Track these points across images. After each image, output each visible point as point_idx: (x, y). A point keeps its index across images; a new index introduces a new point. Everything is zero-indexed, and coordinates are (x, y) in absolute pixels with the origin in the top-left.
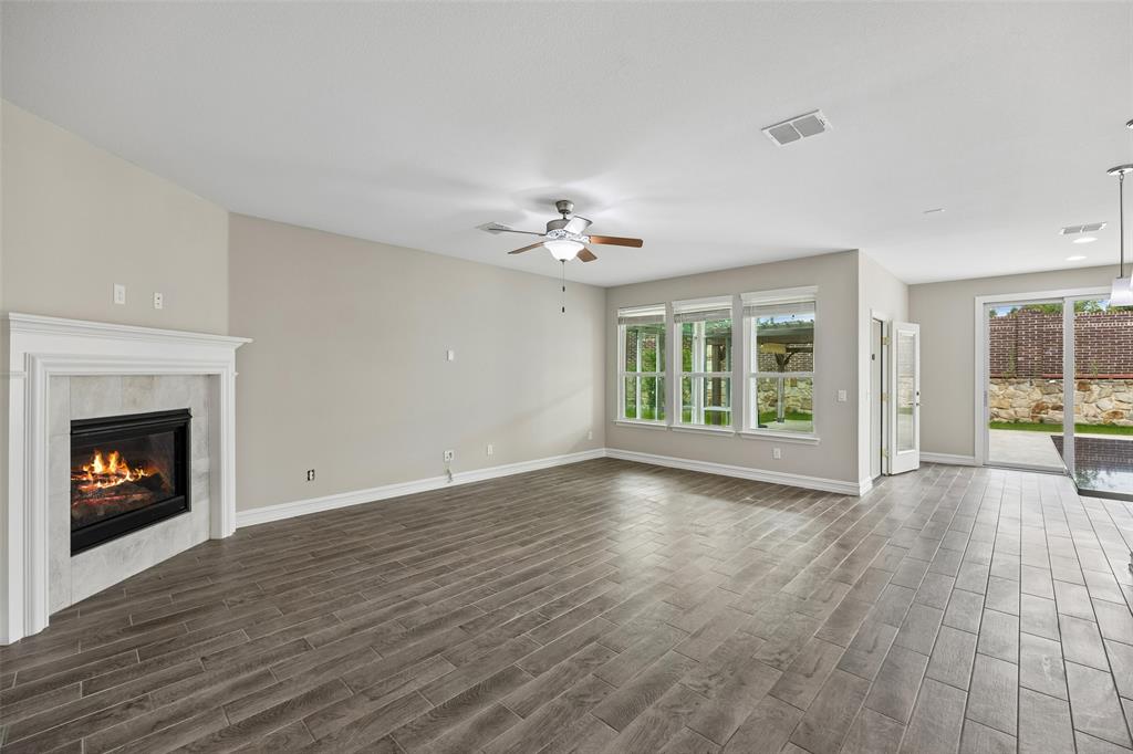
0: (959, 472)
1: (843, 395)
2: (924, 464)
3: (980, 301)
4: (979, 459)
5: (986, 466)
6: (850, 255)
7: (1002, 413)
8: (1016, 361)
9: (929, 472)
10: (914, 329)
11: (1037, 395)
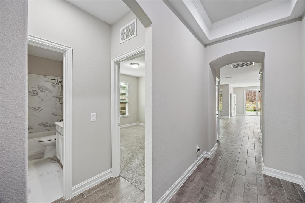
0: (242, 116)
1: (226, 104)
2: (236, 115)
3: (244, 90)
4: (244, 114)
5: (245, 115)
6: (228, 85)
7: (248, 109)
8: (250, 99)
9: (237, 116)
10: (235, 95)
11: (254, 105)
